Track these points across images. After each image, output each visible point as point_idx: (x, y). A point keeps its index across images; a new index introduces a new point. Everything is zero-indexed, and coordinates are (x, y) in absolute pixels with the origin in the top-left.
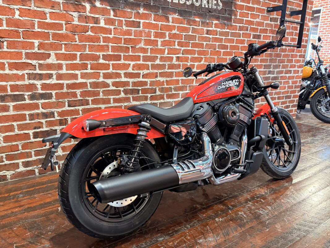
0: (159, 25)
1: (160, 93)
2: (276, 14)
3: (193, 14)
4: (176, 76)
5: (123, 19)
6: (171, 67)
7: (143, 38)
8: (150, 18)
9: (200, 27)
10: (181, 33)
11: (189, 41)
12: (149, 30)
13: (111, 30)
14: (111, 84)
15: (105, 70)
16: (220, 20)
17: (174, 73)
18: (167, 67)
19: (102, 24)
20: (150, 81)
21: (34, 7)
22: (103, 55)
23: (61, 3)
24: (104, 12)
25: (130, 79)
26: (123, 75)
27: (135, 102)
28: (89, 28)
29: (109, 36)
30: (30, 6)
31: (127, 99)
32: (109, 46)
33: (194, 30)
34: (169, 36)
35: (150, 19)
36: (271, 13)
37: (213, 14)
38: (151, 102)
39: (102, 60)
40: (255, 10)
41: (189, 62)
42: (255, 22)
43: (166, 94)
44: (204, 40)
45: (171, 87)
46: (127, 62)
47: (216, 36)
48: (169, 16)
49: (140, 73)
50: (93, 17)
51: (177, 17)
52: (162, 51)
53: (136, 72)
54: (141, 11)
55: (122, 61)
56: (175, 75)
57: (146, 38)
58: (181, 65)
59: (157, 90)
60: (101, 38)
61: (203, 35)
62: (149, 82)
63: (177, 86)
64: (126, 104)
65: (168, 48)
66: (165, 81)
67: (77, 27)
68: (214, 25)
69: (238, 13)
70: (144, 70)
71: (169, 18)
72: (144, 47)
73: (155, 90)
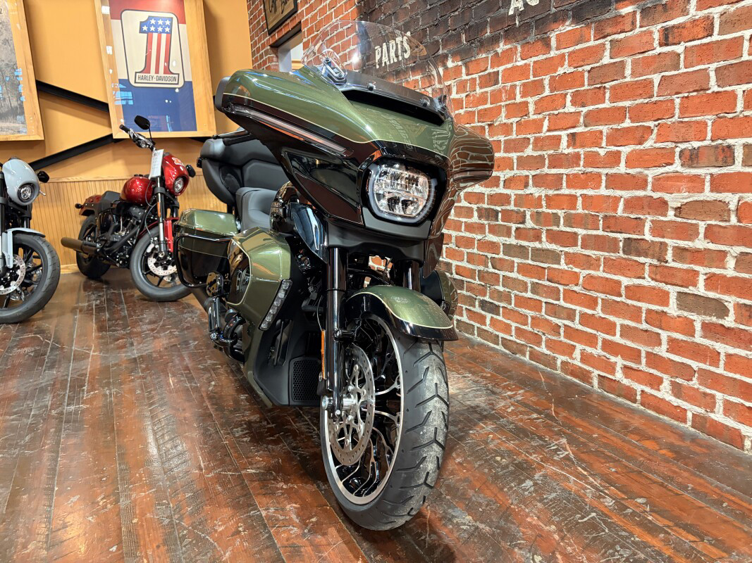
0: (529, 65)
1: (533, 225)
4: (568, 187)
5: (477, 76)
6: (557, 161)
7: (503, 104)
8: (514, 57)
9: (638, 30)
10: (580, 69)
11: (604, 85)
12: (512, 83)
14: (463, 197)
17: (565, 176)
18: (547, 162)
19: (454, 94)
20: (515, 195)
25: (486, 189)
27: (491, 236)
29: (460, 111)
31: (481, 228)
34: (550, 84)
35: (514, 60)
38: (517, 241)
41: (604, 144)
43: (545, 228)
48: (551, 36)
49: (499, 177)
51: (570, 28)
52: (538, 125)
54: (502, 47)
56: (567, 182)
58: (582, 156)
59: (528, 217)
61: (650, 53)
62: (513, 197)
63: (572, 211)
64: (479, 237)
65: (549, 115)
66: (543, 195)
70: (505, 169)
71: (550, 41)
72: (505, 121)
73: (524, 216)
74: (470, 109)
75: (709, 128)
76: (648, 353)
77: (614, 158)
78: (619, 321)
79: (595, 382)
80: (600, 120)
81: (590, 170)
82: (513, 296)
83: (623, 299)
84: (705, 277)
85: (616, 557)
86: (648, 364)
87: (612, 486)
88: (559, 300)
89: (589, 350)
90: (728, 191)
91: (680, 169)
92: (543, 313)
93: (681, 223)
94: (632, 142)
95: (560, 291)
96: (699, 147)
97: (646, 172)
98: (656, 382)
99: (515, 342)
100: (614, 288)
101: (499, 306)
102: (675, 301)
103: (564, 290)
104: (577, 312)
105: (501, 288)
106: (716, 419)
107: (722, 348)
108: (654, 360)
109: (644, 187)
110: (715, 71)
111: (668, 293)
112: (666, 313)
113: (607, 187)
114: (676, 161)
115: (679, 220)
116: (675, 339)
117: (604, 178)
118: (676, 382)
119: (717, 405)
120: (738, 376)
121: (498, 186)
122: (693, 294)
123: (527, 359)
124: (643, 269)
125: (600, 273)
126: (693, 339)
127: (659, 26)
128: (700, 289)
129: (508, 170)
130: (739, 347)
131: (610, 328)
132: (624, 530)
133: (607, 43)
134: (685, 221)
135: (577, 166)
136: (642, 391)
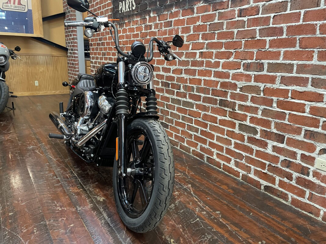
0: (185, 19)
1: (183, 91)
4: (198, 75)
5: (163, 22)
6: (195, 63)
7: (173, 35)
9: (229, 9)
10: (206, 24)
11: (215, 32)
12: (177, 27)
17: (197, 71)
18: (190, 63)
19: (153, 30)
23: (139, 20)
24: (154, 19)
25: (165, 73)
26: (161, 69)
27: (166, 94)
28: (148, 33)
29: (155, 37)
31: (162, 90)
33: (221, 16)
34: (193, 29)
35: (179, 16)
41: (214, 58)
43: (188, 93)
45: (193, 87)
48: (194, 7)
49: (171, 68)
50: (149, 25)
51: (202, 5)
52: (187, 47)
53: (168, 67)
54: (174, 10)
56: (198, 73)
58: (205, 62)
59: (182, 87)
61: (234, 20)
62: (176, 78)
63: (199, 86)
64: (161, 94)
65: (192, 42)
66: (188, 78)
70: (173, 65)
71: (194, 9)
73: (180, 87)
74: (160, 37)
75: (255, 55)
76: (226, 148)
77: (217, 64)
78: (216, 134)
79: (205, 159)
80: (213, 47)
81: (207, 68)
82: (174, 121)
83: (218, 125)
84: (250, 118)
85: (205, 239)
86: (226, 153)
87: (207, 206)
88: (192, 124)
89: (204, 145)
90: (261, 82)
91: (242, 71)
92: (186, 129)
93: (242, 94)
94: (225, 58)
95: (193, 120)
96: (250, 63)
97: (230, 71)
98: (229, 160)
99: (174, 141)
100: (214, 120)
101: (168, 125)
102: (238, 127)
103: (195, 119)
104: (199, 129)
105: (169, 117)
106: (251, 177)
107: (255, 148)
108: (229, 151)
109: (228, 78)
110: (259, 30)
111: (235, 124)
112: (234, 131)
113: (214, 77)
114: (241, 68)
115: (241, 93)
116: (237, 143)
117: (213, 72)
118: (236, 161)
119: (252, 171)
120: (260, 159)
121: (170, 72)
122: (245, 125)
123: (179, 148)
124: (226, 113)
125: (209, 113)
126: (244, 143)
127: (238, 8)
128: (248, 123)
129: (174, 66)
130: (261, 147)
131: (212, 137)
132: (210, 226)
133: (217, 13)
134: (243, 93)
135: (202, 67)
136: (223, 164)
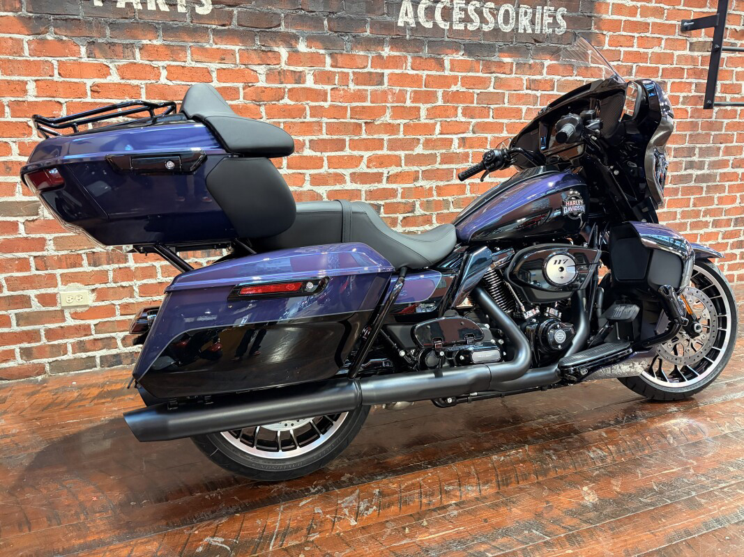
0: (422, 76)
1: (423, 212)
2: (705, 34)
3: (497, 49)
5: (350, 71)
6: (447, 159)
7: (388, 105)
8: (404, 65)
9: (513, 76)
10: (471, 91)
11: (489, 106)
12: (402, 88)
13: (327, 93)
14: (325, 196)
15: (313, 169)
16: (561, 58)
17: (455, 171)
18: (439, 159)
19: (310, 83)
20: (402, 188)
21: (192, 62)
22: (311, 141)
23: (237, 51)
24: (314, 60)
25: (362, 185)
26: (348, 178)
28: (284, 92)
29: (322, 104)
30: (185, 60)
32: (322, 123)
33: (499, 83)
34: (443, 97)
35: (404, 68)
36: (693, 31)
37: (543, 45)
38: (404, 229)
39: (308, 150)
40: (650, 28)
42: (650, 55)
43: (436, 213)
44: (521, 102)
45: (447, 200)
46: (356, 153)
47: (551, 93)
48: (445, 58)
49: (383, 173)
50: (292, 71)
51: (462, 58)
52: (429, 129)
53: (375, 170)
54: (386, 52)
55: (347, 152)
57: (396, 104)
58: (471, 155)
59: (417, 206)
60: (308, 108)
61: (521, 92)
62: (400, 191)
63: (461, 197)
65: (441, 121)
66: (434, 186)
67: (264, 92)
68: (545, 70)
69: (607, 39)
70: (391, 166)
72: (390, 121)
73: (414, 206)
74: (340, 104)
80: (486, 130)
121: (381, 181)
127: (528, 77)
129: (394, 167)
133: (493, 77)
